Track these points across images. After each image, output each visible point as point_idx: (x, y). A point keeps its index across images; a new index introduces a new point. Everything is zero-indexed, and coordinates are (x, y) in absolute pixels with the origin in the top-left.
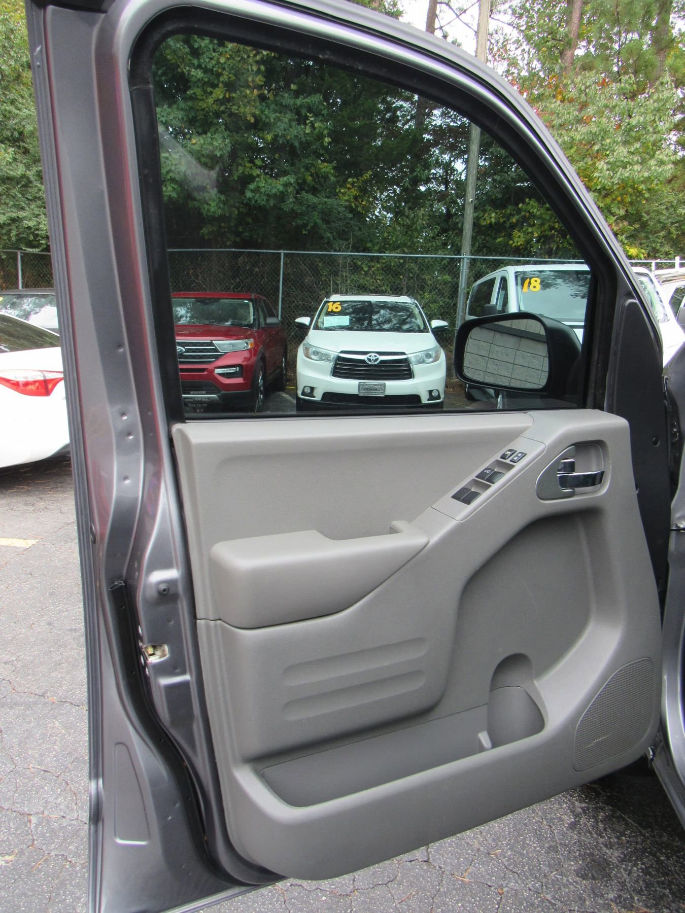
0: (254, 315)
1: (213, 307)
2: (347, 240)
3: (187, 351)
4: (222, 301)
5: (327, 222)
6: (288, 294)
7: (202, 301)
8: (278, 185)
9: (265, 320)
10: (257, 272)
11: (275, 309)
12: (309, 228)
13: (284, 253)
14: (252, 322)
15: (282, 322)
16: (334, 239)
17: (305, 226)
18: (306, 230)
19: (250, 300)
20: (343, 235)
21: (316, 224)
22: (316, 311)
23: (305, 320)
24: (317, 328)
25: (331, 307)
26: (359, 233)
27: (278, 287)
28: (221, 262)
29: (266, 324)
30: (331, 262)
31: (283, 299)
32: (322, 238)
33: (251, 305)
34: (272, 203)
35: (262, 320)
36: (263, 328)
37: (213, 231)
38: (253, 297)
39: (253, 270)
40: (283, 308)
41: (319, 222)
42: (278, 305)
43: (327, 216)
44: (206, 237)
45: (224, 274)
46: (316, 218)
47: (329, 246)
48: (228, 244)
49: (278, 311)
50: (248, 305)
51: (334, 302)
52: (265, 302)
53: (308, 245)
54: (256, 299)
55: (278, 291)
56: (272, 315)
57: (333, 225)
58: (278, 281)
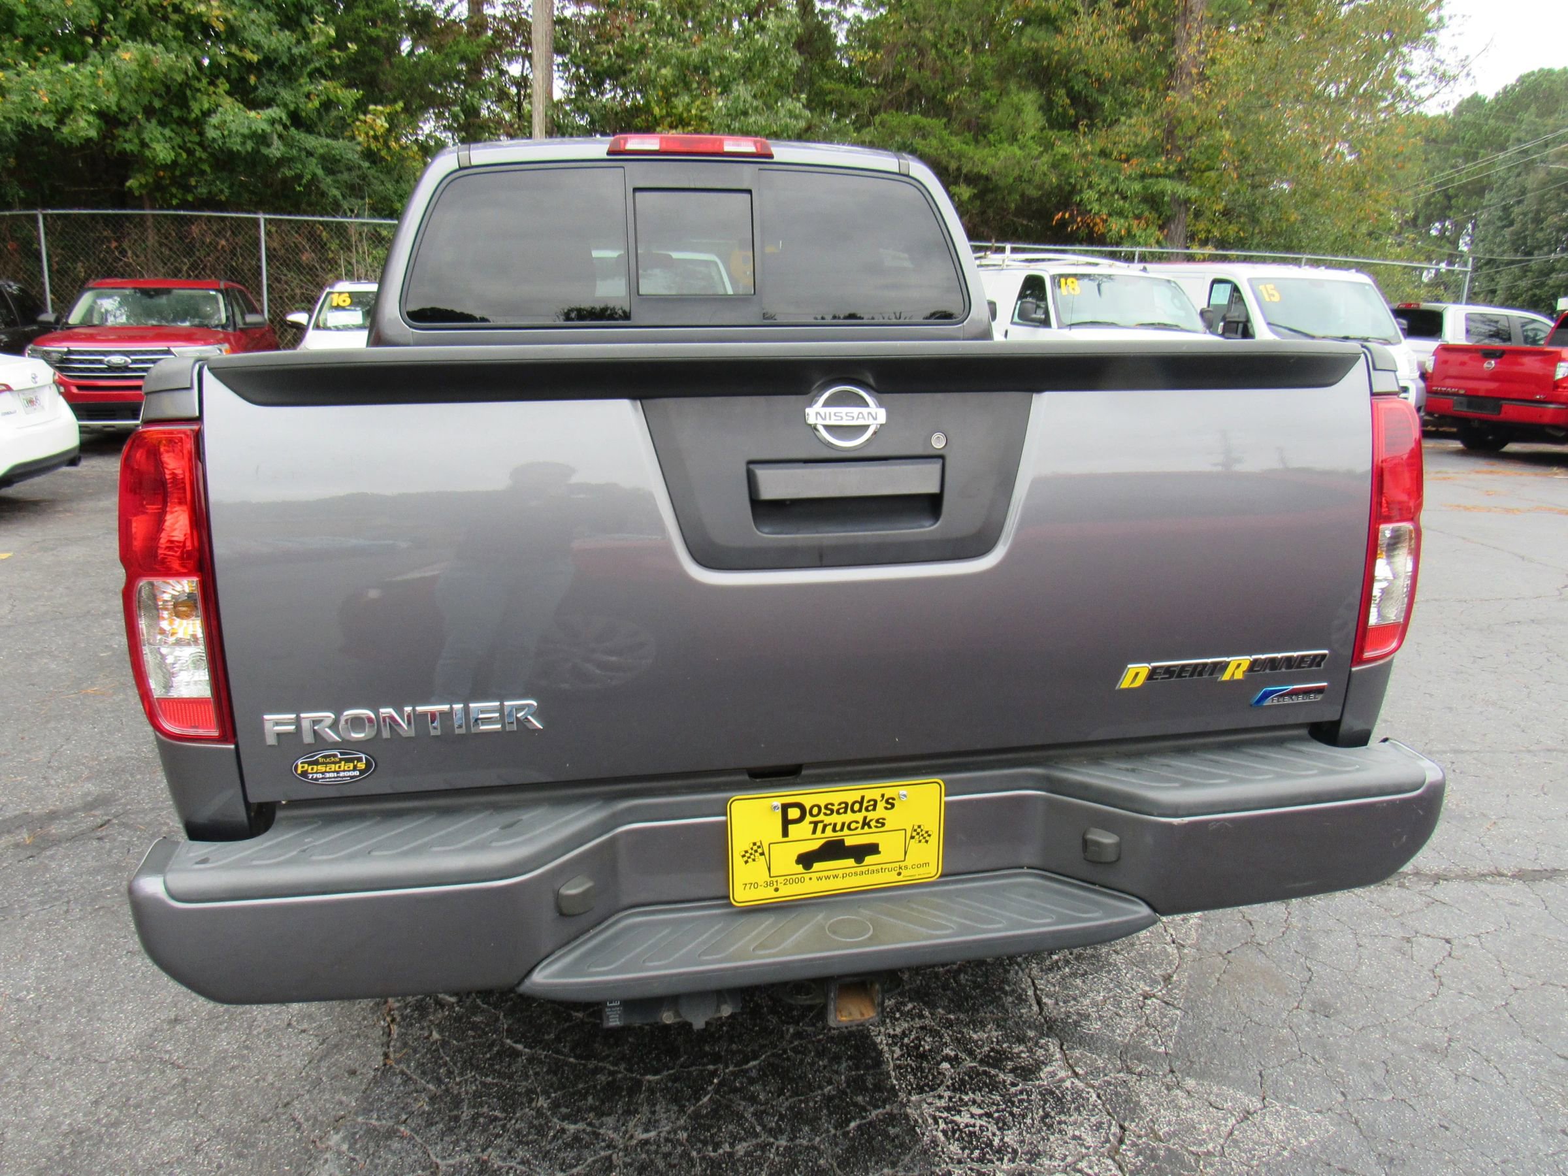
0: (226, 310)
1: (163, 300)
2: (363, 198)
3: (134, 362)
4: (176, 292)
5: (330, 172)
6: (276, 279)
7: (146, 293)
8: (258, 119)
9: (243, 318)
10: (223, 247)
11: (259, 301)
12: (304, 181)
13: (266, 219)
14: (224, 321)
15: (271, 321)
16: (344, 197)
17: (299, 177)
18: (300, 185)
19: (217, 290)
20: (354, 190)
21: (314, 175)
22: (316, 302)
23: (300, 317)
24: (317, 327)
25: (336, 300)
26: (381, 188)
27: (260, 267)
28: (163, 231)
29: (245, 323)
30: (340, 231)
31: (269, 286)
32: (323, 194)
33: (220, 297)
34: (250, 145)
35: (238, 318)
36: (241, 330)
37: (147, 182)
38: (222, 285)
39: (218, 243)
40: (270, 300)
41: (320, 172)
42: (261, 295)
43: (331, 164)
44: (137, 193)
45: (171, 249)
46: (314, 167)
47: (336, 209)
48: (174, 202)
49: (262, 304)
50: (215, 298)
51: (340, 293)
52: (240, 291)
53: (304, 206)
54: (226, 290)
55: (260, 274)
56: (254, 310)
57: (339, 177)
58: (259, 260)
